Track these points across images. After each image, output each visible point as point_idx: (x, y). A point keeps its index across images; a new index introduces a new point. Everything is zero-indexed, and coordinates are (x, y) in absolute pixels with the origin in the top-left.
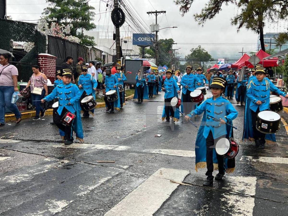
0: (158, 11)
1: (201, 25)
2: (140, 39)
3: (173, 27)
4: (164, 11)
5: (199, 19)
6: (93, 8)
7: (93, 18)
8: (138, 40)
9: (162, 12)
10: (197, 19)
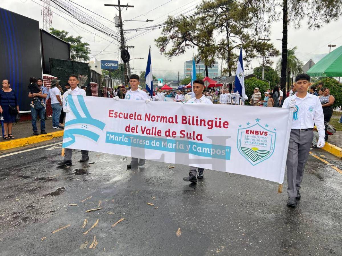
0: (128, 46)
1: (170, 60)
2: (107, 65)
3: (141, 58)
4: (133, 46)
5: (167, 56)
6: (88, 45)
7: (90, 52)
8: (105, 65)
9: (132, 47)
10: (166, 55)
